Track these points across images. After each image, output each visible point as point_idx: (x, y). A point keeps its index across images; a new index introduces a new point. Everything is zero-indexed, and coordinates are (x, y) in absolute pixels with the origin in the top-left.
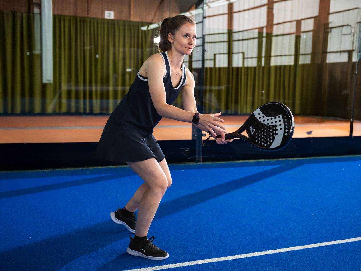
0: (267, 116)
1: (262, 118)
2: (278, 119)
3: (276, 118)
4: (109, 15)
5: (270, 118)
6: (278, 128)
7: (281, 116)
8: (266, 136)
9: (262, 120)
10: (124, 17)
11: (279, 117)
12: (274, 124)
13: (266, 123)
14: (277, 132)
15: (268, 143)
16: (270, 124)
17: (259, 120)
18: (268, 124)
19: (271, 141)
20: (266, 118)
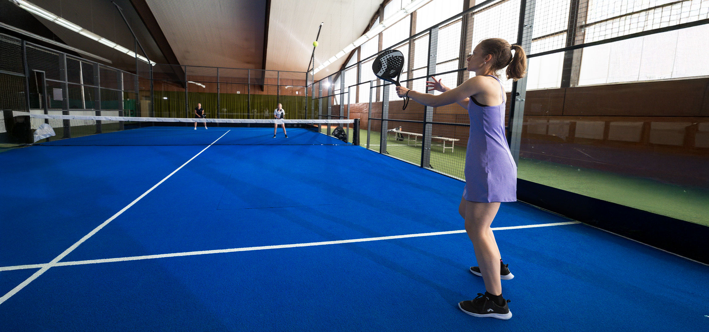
0: (382, 67)
1: (383, 70)
2: (383, 60)
3: (382, 62)
4: (238, 92)
5: (383, 65)
6: (388, 57)
7: (380, 60)
8: (395, 62)
9: (384, 69)
10: (243, 93)
11: (381, 60)
12: (386, 61)
13: (386, 66)
14: (391, 57)
15: (399, 58)
16: (387, 63)
17: (385, 70)
18: (387, 64)
19: (398, 57)
20: (383, 67)
